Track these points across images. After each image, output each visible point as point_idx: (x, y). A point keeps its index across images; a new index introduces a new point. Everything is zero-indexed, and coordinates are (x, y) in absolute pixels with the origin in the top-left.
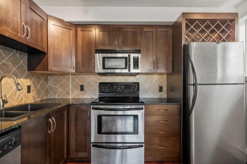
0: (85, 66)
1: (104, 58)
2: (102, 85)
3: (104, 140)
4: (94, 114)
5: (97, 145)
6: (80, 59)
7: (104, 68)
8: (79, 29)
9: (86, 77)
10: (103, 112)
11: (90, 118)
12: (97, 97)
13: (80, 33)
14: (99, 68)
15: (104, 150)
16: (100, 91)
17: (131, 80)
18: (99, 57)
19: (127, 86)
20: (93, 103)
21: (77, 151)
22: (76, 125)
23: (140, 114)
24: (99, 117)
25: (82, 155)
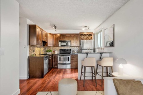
0: (56, 45)
1: (61, 43)
2: (60, 50)
3: (61, 63)
4: (59, 56)
5: (59, 64)
6: (55, 43)
7: (61, 45)
8: (54, 35)
9: (56, 47)
10: (61, 56)
11: (57, 58)
12: (59, 53)
13: (55, 36)
14: (60, 45)
15: (61, 65)
16: (60, 51)
17: (68, 48)
18: (59, 43)
19: (67, 50)
20: (59, 54)
21: (55, 65)
22: (54, 59)
23: (70, 56)
24: (60, 57)
25: (56, 66)
